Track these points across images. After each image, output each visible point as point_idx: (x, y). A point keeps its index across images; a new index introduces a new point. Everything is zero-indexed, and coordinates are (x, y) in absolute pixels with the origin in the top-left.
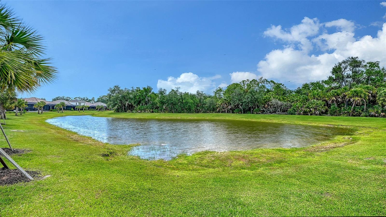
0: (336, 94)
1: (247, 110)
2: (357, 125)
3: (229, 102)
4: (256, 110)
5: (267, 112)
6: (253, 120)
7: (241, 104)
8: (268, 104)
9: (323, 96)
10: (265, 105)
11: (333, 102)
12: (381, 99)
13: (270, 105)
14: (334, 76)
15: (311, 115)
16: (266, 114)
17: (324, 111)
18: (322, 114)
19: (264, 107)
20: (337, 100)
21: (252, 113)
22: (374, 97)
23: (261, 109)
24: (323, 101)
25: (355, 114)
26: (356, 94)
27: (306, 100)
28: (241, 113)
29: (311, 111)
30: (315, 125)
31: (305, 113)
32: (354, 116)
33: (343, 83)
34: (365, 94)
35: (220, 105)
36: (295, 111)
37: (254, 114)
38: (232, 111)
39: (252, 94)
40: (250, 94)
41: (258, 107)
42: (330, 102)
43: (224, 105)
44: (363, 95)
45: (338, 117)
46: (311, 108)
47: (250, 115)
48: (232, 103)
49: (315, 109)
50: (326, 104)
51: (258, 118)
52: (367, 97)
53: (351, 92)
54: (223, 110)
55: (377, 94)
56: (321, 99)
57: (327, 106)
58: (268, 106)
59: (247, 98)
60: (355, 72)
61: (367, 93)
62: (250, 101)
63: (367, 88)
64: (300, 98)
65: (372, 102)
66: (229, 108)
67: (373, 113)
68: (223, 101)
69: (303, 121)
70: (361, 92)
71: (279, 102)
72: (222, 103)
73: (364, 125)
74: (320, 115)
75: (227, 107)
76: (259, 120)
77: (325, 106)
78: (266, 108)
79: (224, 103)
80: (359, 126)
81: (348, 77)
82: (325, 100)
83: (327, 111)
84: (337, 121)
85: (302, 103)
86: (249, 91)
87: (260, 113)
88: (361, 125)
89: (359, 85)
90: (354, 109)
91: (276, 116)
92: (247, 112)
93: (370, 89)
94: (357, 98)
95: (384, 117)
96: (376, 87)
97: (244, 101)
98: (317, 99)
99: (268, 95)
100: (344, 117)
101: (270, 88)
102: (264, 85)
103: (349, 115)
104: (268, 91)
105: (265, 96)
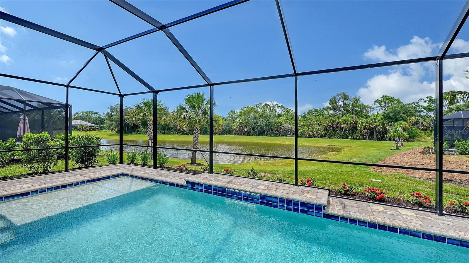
0: (332, 121)
1: (261, 133)
2: (344, 145)
3: (245, 125)
4: (270, 133)
5: (279, 134)
6: (269, 142)
7: (257, 127)
8: (280, 128)
9: (323, 122)
10: (277, 128)
11: (330, 127)
12: (360, 126)
13: (282, 129)
14: (331, 106)
15: (314, 137)
16: (278, 137)
17: (324, 135)
18: (322, 137)
19: (277, 130)
20: (333, 126)
21: (267, 136)
22: (356, 124)
23: (275, 132)
24: (323, 126)
25: (345, 137)
26: (345, 122)
27: (311, 125)
28: (257, 136)
29: (314, 134)
30: (317, 145)
31: (310, 136)
32: (344, 139)
33: (338, 112)
34: (350, 122)
35: (236, 128)
36: (302, 134)
37: (269, 136)
38: (248, 133)
39: (267, 119)
40: (265, 118)
41: (272, 130)
42: (328, 127)
43: (240, 127)
44: (349, 123)
45: (333, 139)
46: (315, 132)
47: (266, 137)
48: (248, 126)
49: (317, 133)
50: (325, 129)
51: (273, 140)
52: (352, 125)
53: (342, 120)
54: (239, 132)
55: (358, 122)
56: (322, 125)
57: (326, 131)
58: (280, 130)
59: (262, 122)
60: (345, 104)
61: (352, 122)
62: (265, 124)
63: (352, 117)
64: (306, 123)
65: (355, 128)
66: (244, 131)
67: (355, 137)
68: (239, 124)
69: (309, 143)
70: (348, 121)
71: (290, 126)
72: (238, 126)
73: (348, 145)
74: (321, 137)
75: (243, 130)
76: (274, 142)
77: (324, 130)
78: (278, 131)
79: (240, 126)
80: (345, 146)
81: (340, 107)
82: (325, 126)
83: (326, 134)
84: (332, 142)
85: (307, 127)
86: (264, 115)
87: (273, 136)
88: (346, 145)
89: (347, 115)
90: (344, 133)
91: (287, 138)
92: (261, 135)
93: (354, 118)
94: (345, 125)
95: (362, 139)
96: (358, 117)
97: (259, 124)
98: (319, 125)
99: (280, 120)
100: (337, 140)
101: (280, 112)
102: (275, 109)
103: (340, 138)
104: (279, 115)
105: (278, 121)
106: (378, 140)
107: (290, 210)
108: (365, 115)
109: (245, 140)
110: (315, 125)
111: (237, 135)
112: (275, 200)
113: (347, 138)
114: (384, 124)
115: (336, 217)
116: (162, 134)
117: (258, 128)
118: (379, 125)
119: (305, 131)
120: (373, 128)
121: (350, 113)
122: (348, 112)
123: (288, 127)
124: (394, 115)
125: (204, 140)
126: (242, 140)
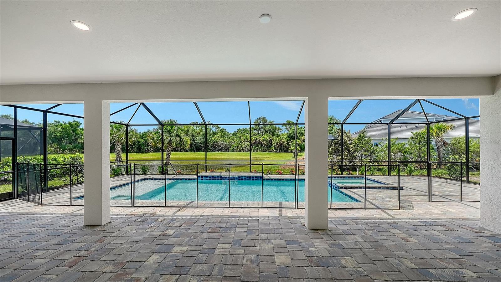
0: (255, 139)
1: (199, 149)
2: (264, 157)
4: (207, 149)
5: (215, 150)
8: (216, 145)
9: (249, 140)
10: (213, 145)
12: (274, 142)
15: (243, 152)
16: (214, 152)
17: (250, 150)
20: (256, 142)
22: (271, 141)
23: (211, 148)
26: (265, 139)
27: (240, 142)
28: (194, 152)
29: (243, 149)
30: (246, 158)
31: (240, 151)
32: (264, 152)
33: (259, 131)
34: (268, 139)
36: (234, 150)
42: (253, 143)
45: (257, 153)
46: (243, 147)
49: (245, 148)
51: (210, 155)
52: (269, 141)
53: (262, 138)
55: (272, 139)
57: (252, 146)
59: (199, 139)
61: (269, 139)
62: (203, 141)
63: (269, 136)
64: (236, 140)
65: (271, 144)
67: (271, 150)
69: (240, 156)
74: (248, 152)
76: (212, 157)
77: (250, 146)
78: (214, 147)
82: (250, 142)
84: (256, 155)
85: (238, 144)
86: (201, 133)
88: (266, 157)
89: (266, 134)
90: (264, 148)
91: (223, 153)
92: (198, 151)
93: (270, 136)
94: (265, 142)
95: (275, 152)
96: (272, 136)
97: (197, 141)
98: (246, 142)
99: (215, 137)
100: (259, 153)
101: (215, 131)
102: (210, 127)
103: (261, 152)
104: (214, 134)
105: (213, 138)
106: (284, 152)
107: (251, 180)
108: (277, 135)
109: (184, 156)
110: (243, 142)
111: (175, 152)
112: (245, 177)
113: (265, 152)
114: (288, 141)
115: (267, 180)
116: (81, 153)
117: (195, 144)
118: (285, 142)
119: (236, 147)
120: (282, 144)
121: (267, 133)
122: (266, 132)
123: (223, 144)
124: (293, 135)
125: (139, 158)
126: (181, 156)
